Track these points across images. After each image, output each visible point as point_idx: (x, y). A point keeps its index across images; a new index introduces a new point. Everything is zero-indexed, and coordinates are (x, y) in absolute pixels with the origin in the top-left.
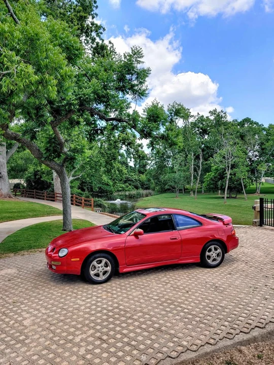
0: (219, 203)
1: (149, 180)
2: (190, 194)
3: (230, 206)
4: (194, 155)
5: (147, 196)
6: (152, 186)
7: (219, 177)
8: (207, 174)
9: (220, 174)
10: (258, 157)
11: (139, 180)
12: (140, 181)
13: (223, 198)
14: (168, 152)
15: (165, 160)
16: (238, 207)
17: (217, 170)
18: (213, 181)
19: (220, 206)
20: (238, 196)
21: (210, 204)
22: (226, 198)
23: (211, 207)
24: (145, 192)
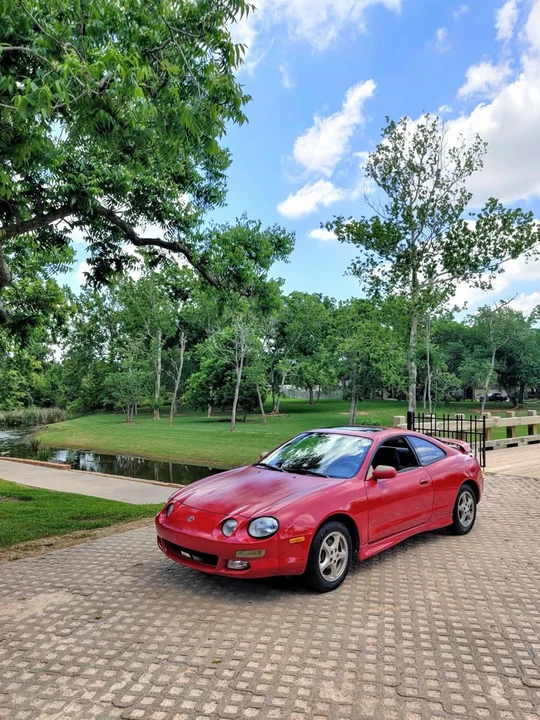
0: (220, 432)
1: (54, 387)
2: (154, 416)
3: (243, 435)
4: (164, 337)
5: (51, 421)
6: (61, 399)
7: (214, 381)
8: (193, 375)
9: (217, 377)
10: (273, 348)
11: (30, 387)
12: (32, 389)
13: (230, 421)
14: (102, 328)
15: (92, 343)
16: (258, 436)
17: (210, 367)
18: (203, 389)
19: (225, 437)
20: (248, 418)
21: (203, 433)
22: (234, 420)
23: (208, 439)
24: (45, 412)
